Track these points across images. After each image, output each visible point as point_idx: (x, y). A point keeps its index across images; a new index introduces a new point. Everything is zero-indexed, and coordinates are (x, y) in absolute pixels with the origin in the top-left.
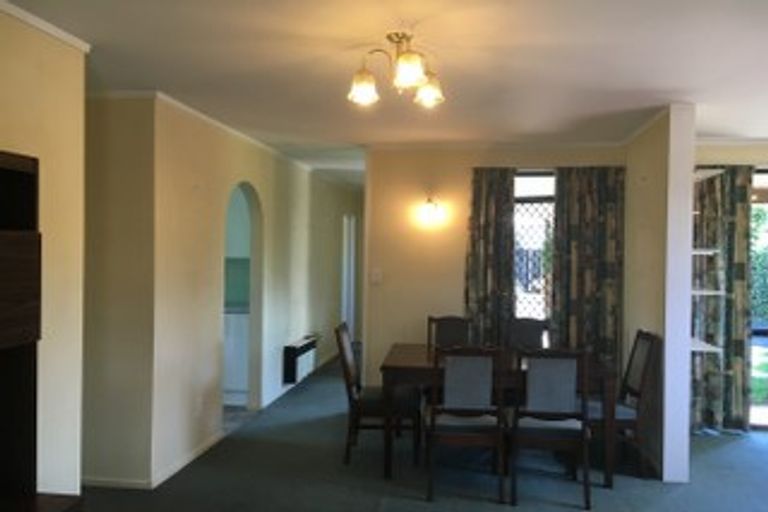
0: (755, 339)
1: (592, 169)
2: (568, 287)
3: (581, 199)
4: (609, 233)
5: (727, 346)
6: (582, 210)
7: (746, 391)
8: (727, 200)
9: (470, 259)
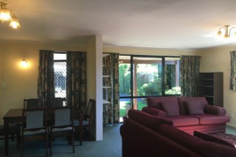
0: (120, 99)
1: (77, 52)
2: (71, 87)
3: (74, 61)
4: (83, 71)
5: (114, 102)
6: (75, 64)
7: (118, 113)
8: (113, 63)
9: (39, 79)
